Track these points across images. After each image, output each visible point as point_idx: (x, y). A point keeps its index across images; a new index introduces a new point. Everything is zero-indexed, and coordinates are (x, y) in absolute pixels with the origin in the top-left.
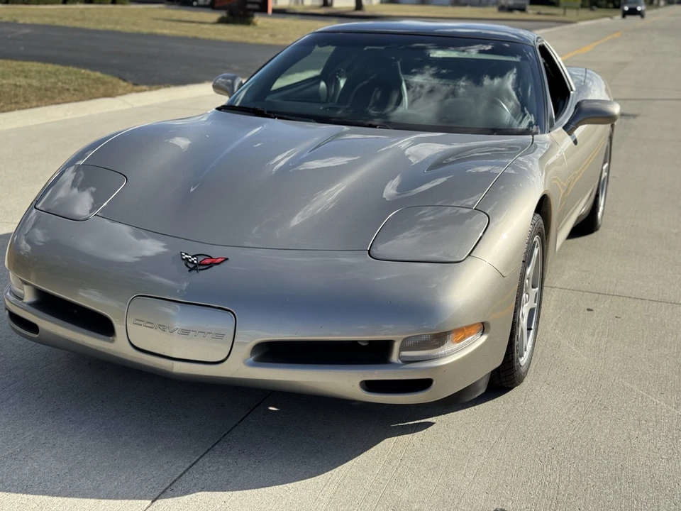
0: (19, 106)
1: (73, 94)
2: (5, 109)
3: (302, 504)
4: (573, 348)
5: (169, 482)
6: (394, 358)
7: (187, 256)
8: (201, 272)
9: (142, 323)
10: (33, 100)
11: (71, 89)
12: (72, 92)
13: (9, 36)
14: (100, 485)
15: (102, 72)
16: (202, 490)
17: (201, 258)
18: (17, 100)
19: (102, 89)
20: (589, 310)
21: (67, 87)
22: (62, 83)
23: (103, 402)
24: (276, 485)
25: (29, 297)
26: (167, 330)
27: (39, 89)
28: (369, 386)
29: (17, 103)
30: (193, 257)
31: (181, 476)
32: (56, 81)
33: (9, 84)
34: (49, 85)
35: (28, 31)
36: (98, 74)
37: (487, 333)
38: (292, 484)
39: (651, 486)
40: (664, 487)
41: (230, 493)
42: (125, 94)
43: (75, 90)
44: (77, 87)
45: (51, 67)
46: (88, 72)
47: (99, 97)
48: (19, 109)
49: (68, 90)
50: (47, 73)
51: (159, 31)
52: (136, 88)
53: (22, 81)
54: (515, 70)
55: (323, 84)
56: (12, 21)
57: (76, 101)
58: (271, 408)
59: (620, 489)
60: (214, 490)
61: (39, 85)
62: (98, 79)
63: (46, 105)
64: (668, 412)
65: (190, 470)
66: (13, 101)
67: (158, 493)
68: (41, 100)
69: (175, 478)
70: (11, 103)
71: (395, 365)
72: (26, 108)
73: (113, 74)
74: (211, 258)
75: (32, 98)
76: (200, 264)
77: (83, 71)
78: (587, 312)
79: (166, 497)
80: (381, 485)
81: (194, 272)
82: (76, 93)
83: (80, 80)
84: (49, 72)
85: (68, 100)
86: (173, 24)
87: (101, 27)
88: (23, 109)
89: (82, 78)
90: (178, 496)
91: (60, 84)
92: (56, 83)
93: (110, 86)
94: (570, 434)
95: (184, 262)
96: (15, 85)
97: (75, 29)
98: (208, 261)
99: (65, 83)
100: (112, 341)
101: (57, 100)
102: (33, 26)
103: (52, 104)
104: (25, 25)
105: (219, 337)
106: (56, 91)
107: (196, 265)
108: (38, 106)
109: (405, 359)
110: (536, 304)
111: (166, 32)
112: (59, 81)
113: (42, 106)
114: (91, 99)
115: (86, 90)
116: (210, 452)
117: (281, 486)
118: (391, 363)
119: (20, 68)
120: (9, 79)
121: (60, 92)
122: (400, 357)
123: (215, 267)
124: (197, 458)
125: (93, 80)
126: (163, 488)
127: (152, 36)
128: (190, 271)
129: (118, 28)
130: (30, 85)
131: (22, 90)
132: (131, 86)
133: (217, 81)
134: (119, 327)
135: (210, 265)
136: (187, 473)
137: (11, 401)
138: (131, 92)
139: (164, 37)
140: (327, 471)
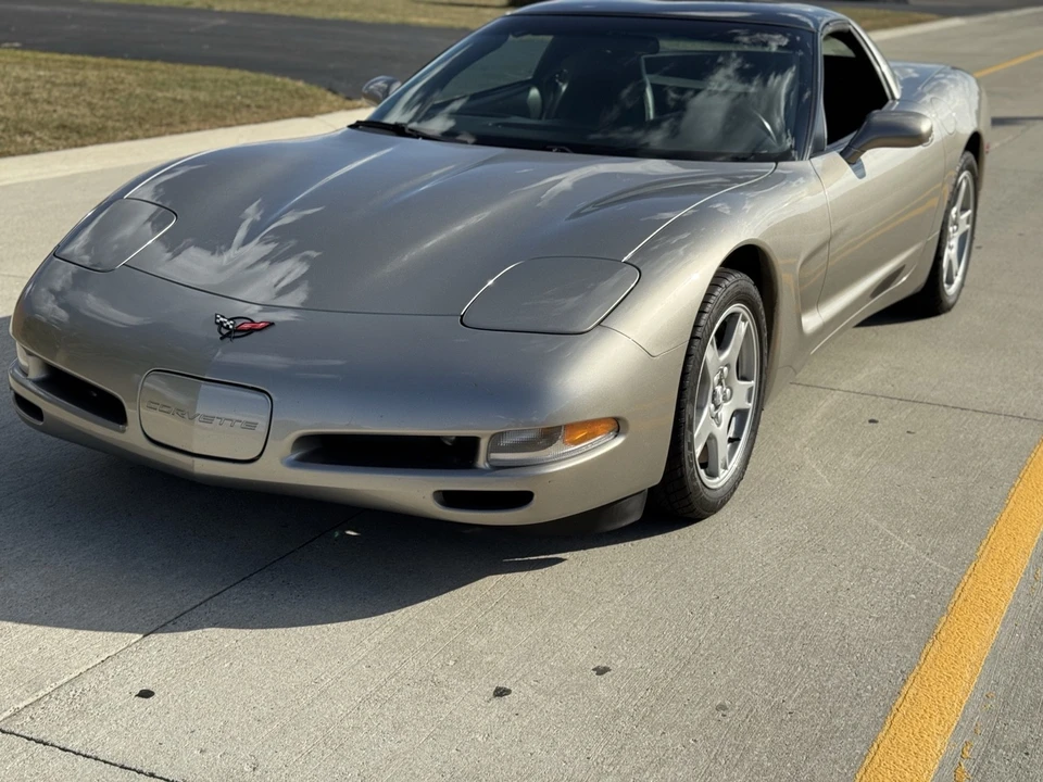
0: (173, 129)
1: (254, 113)
2: (151, 133)
3: (337, 649)
4: (819, 472)
5: (176, 613)
6: (481, 462)
7: (222, 319)
8: (236, 340)
9: (158, 407)
10: (194, 121)
11: (253, 105)
12: (254, 109)
13: (192, 30)
14: (84, 613)
15: (306, 81)
16: (214, 625)
17: (239, 322)
18: (169, 120)
19: (298, 104)
20: (871, 421)
21: (248, 102)
22: (243, 97)
23: (130, 515)
24: (314, 624)
25: (35, 373)
26: (186, 416)
27: (206, 105)
28: (449, 499)
29: (169, 125)
30: (229, 320)
31: (195, 607)
32: (234, 93)
33: (166, 98)
34: (222, 100)
35: (222, 22)
36: (300, 84)
37: (624, 433)
38: (335, 625)
39: (834, 650)
40: (852, 652)
41: (248, 631)
42: (330, 112)
43: (259, 107)
44: (262, 103)
45: (235, 74)
46: (287, 80)
47: (290, 117)
48: (172, 133)
49: (248, 106)
50: (226, 83)
51: (413, 19)
52: (349, 103)
53: (185, 94)
54: (794, 68)
55: (534, 92)
56: (205, 7)
57: (256, 122)
58: (349, 532)
59: (787, 652)
60: (230, 627)
61: (208, 99)
62: (297, 91)
63: (211, 128)
64: (914, 559)
65: (208, 602)
66: (164, 122)
67: (155, 626)
68: (204, 120)
69: (185, 610)
70: (161, 126)
71: (483, 472)
72: (181, 132)
73: (320, 84)
74: (252, 322)
75: (192, 118)
76: (236, 330)
77: (278, 79)
78: (867, 424)
79: (162, 632)
80: (454, 632)
81: (227, 339)
82: (260, 111)
83: (270, 92)
84: (229, 81)
85: (244, 121)
86: (441, 8)
87: (331, 15)
88: (177, 133)
89: (274, 90)
90: (179, 631)
91: (239, 98)
92: (233, 97)
93: (311, 100)
94: (752, 581)
95: (217, 326)
96: (174, 100)
97: (293, 19)
98: (247, 326)
99: (247, 97)
100: (123, 431)
101: (228, 122)
102: (234, 15)
103: (220, 127)
104: (222, 14)
105: (251, 426)
106: (231, 108)
107: (231, 331)
108: (199, 130)
109: (495, 464)
110: (751, 405)
111: (423, 21)
112: (238, 94)
113: (205, 129)
114: (278, 119)
115: (275, 106)
116: (246, 581)
117: (319, 626)
118: (476, 468)
119: (190, 76)
120: (168, 90)
121: (236, 110)
122: (488, 460)
123: (255, 334)
124: (224, 588)
125: (290, 92)
126: (164, 622)
127: (403, 27)
128: (221, 338)
129: (357, 16)
130: (195, 100)
131: (180, 106)
132: (341, 100)
133: (372, 87)
134: (130, 412)
135: (250, 331)
136: (203, 605)
137: (12, 510)
138: (339, 109)
139: (420, 29)
140: (389, 611)
